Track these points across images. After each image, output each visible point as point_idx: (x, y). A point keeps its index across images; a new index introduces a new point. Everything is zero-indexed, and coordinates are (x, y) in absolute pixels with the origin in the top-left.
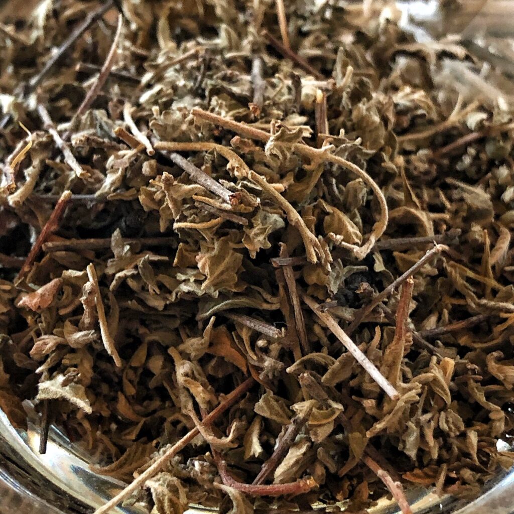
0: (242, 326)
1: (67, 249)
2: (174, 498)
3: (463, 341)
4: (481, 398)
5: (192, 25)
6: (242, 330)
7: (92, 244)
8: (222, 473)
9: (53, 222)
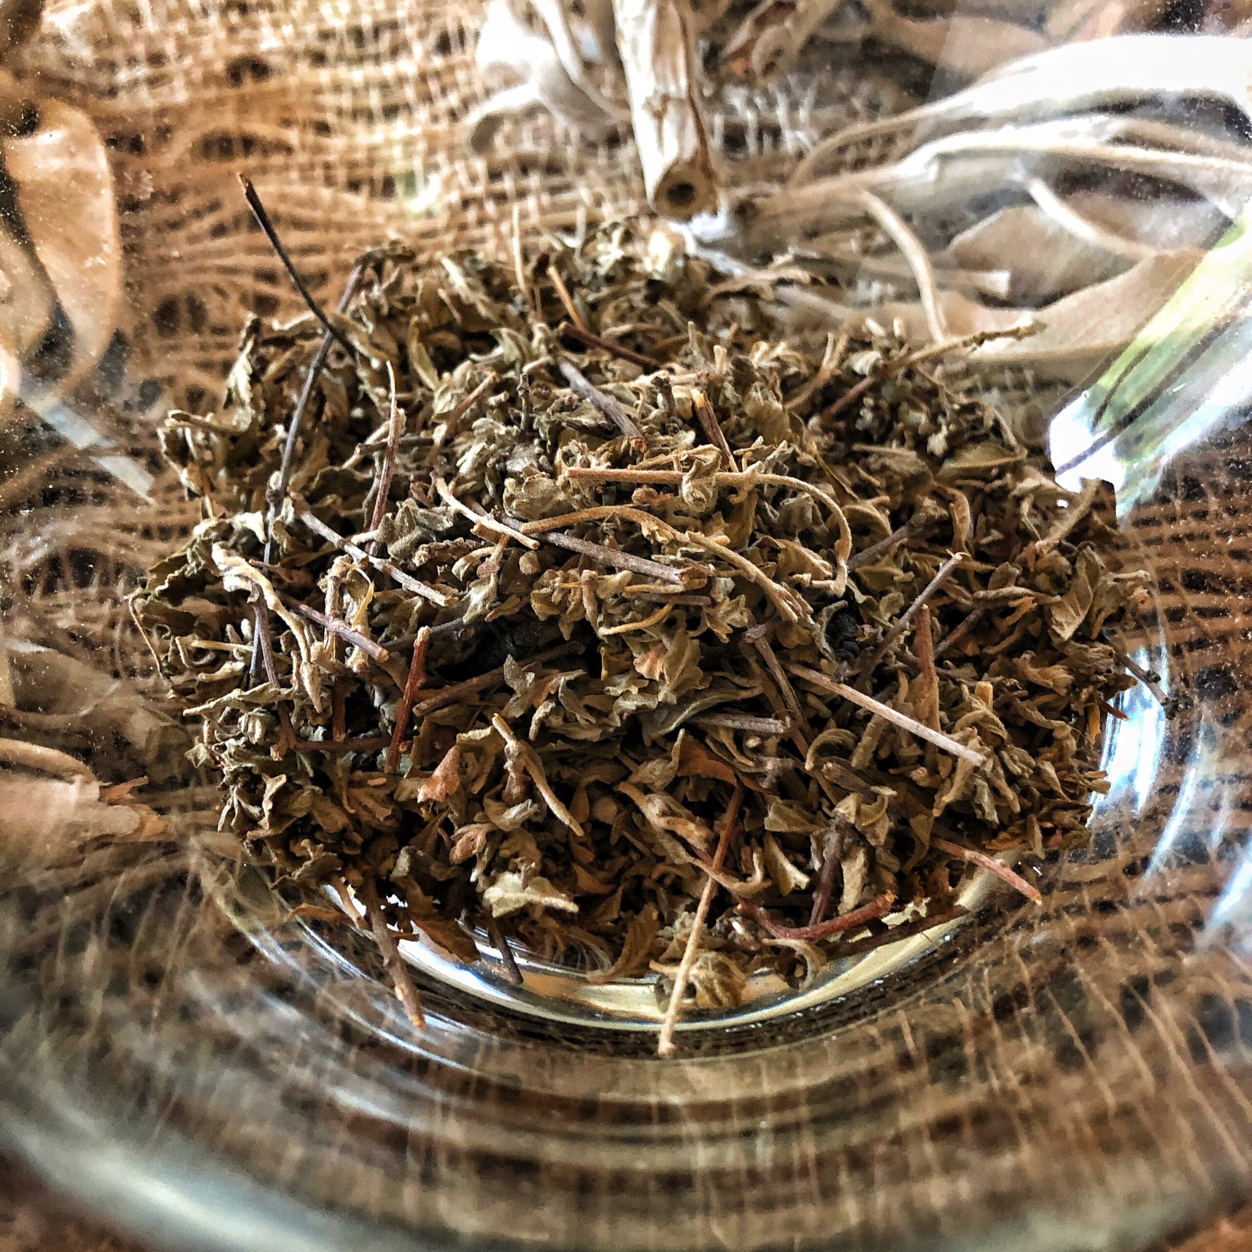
0: (716, 728)
1: (446, 703)
2: (726, 979)
3: (970, 649)
4: (1037, 716)
5: (451, 339)
6: (717, 732)
7: (477, 685)
8: (767, 925)
9: (418, 674)
